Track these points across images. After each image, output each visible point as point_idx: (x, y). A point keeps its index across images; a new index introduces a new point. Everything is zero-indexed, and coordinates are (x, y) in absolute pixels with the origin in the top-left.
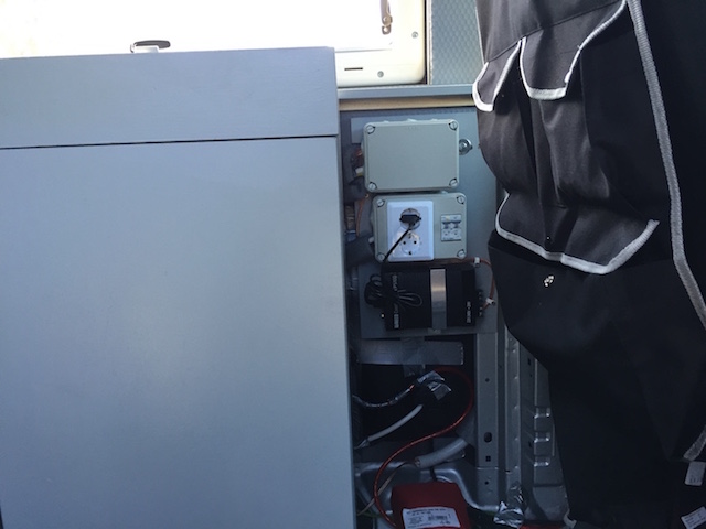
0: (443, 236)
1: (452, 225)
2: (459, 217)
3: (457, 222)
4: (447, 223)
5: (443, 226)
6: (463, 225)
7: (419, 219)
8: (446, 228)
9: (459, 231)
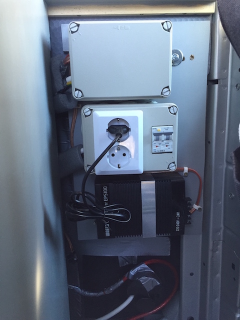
0: (154, 148)
1: (163, 137)
2: (170, 129)
3: (168, 134)
4: (158, 135)
5: (154, 138)
6: (175, 137)
7: (128, 130)
8: (157, 140)
9: (171, 143)
